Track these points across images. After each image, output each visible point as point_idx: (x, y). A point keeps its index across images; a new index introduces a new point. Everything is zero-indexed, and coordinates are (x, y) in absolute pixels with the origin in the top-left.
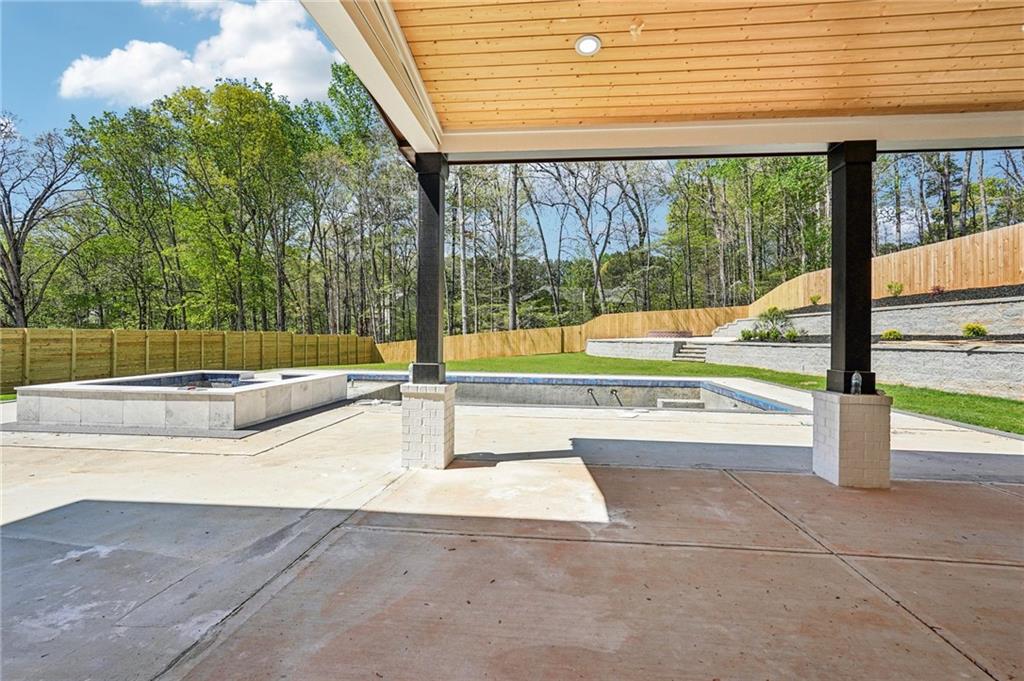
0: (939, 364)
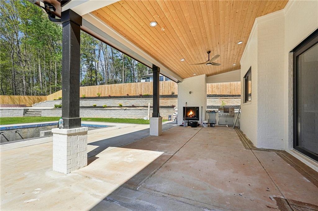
0: (119, 113)
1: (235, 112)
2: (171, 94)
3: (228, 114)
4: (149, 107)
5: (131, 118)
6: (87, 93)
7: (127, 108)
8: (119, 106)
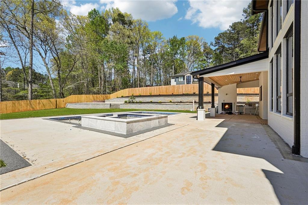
0: (172, 106)
1: (256, 106)
2: (206, 93)
3: (252, 107)
4: (194, 102)
5: (181, 110)
6: (140, 92)
7: (178, 104)
8: (169, 102)
